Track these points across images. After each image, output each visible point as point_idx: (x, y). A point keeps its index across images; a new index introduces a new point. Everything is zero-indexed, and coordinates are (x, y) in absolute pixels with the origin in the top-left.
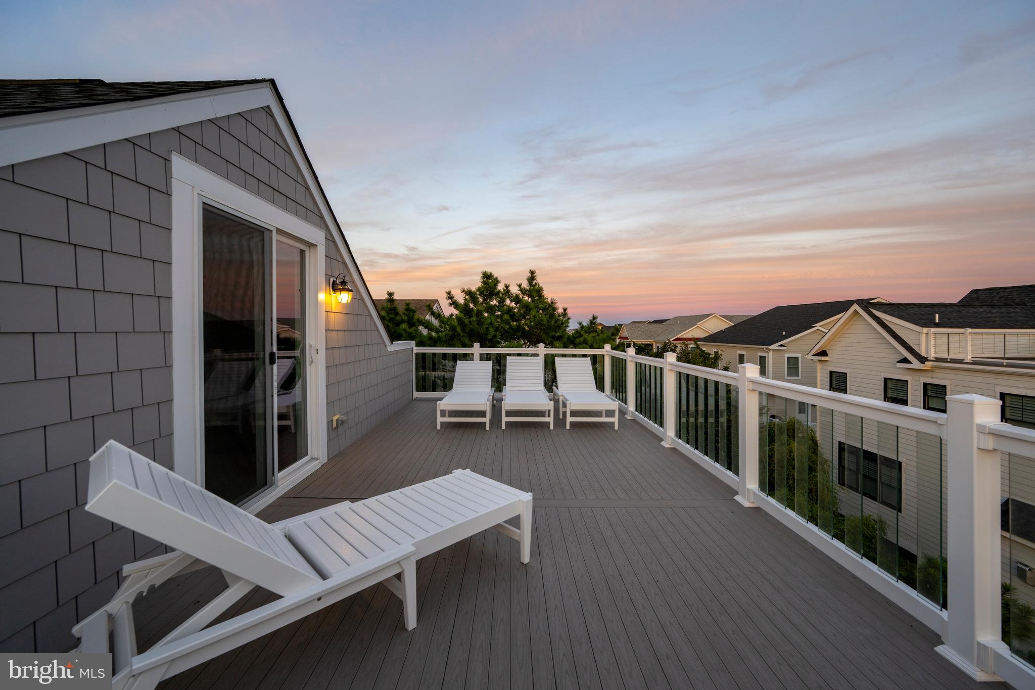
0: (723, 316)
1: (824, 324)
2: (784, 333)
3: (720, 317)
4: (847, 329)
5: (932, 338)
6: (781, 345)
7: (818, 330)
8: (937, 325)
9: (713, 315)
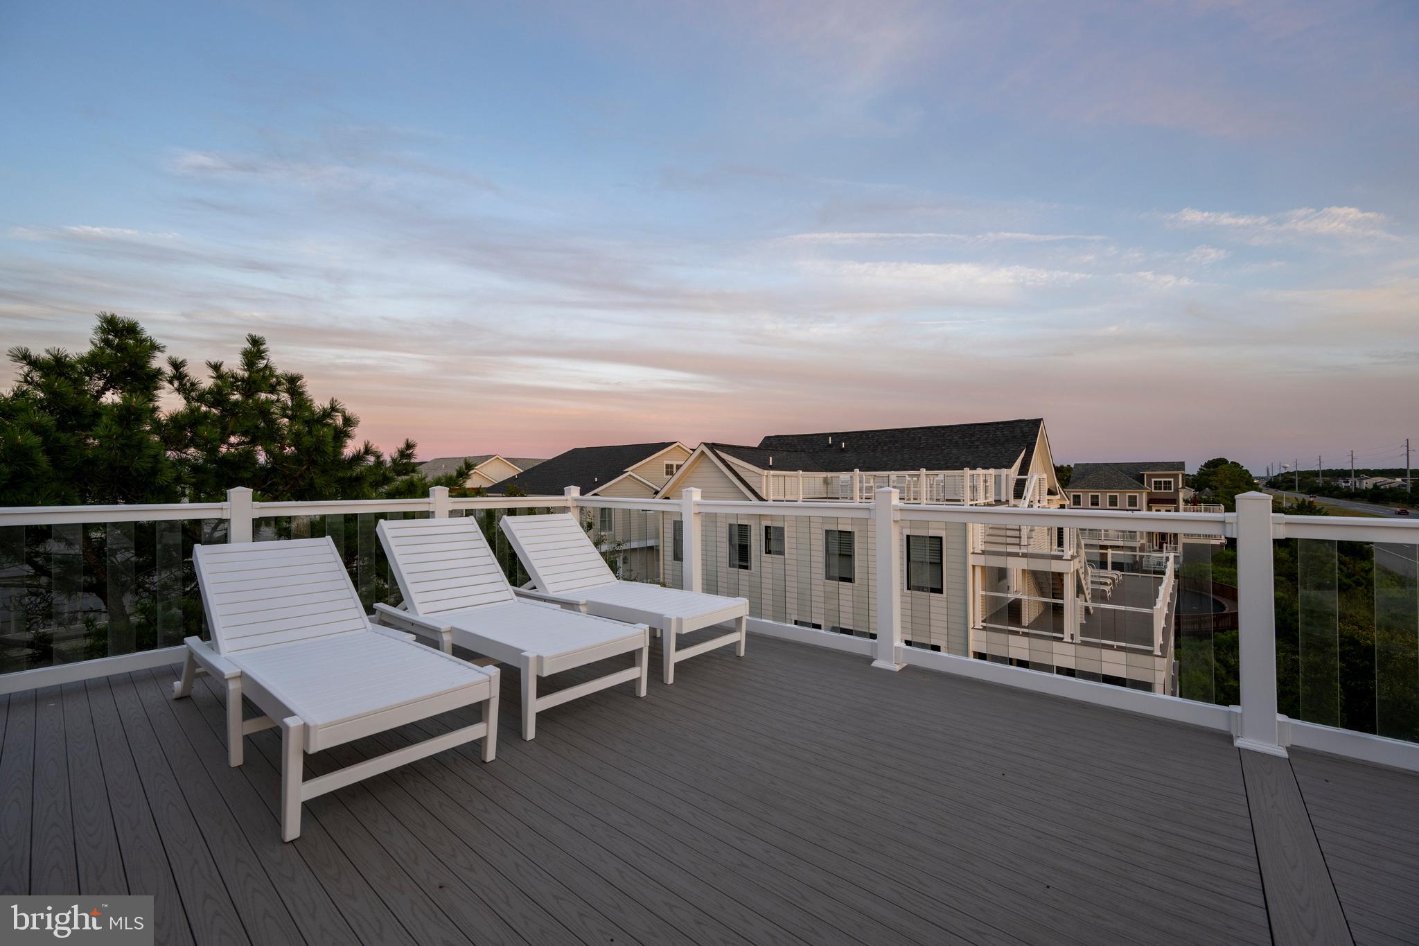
0: (507, 459)
1: (636, 469)
2: (596, 480)
3: (504, 460)
4: (692, 472)
5: (771, 479)
6: (595, 494)
7: (630, 475)
8: (771, 468)
9: (495, 457)
